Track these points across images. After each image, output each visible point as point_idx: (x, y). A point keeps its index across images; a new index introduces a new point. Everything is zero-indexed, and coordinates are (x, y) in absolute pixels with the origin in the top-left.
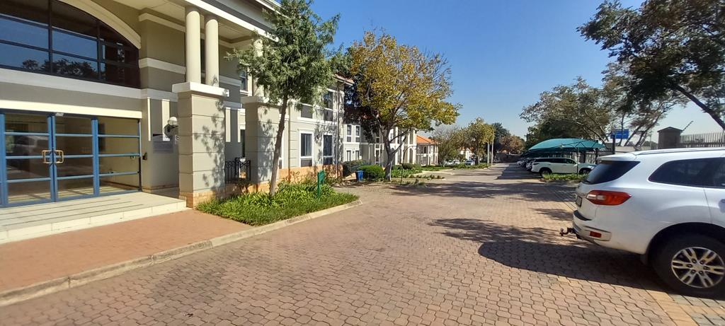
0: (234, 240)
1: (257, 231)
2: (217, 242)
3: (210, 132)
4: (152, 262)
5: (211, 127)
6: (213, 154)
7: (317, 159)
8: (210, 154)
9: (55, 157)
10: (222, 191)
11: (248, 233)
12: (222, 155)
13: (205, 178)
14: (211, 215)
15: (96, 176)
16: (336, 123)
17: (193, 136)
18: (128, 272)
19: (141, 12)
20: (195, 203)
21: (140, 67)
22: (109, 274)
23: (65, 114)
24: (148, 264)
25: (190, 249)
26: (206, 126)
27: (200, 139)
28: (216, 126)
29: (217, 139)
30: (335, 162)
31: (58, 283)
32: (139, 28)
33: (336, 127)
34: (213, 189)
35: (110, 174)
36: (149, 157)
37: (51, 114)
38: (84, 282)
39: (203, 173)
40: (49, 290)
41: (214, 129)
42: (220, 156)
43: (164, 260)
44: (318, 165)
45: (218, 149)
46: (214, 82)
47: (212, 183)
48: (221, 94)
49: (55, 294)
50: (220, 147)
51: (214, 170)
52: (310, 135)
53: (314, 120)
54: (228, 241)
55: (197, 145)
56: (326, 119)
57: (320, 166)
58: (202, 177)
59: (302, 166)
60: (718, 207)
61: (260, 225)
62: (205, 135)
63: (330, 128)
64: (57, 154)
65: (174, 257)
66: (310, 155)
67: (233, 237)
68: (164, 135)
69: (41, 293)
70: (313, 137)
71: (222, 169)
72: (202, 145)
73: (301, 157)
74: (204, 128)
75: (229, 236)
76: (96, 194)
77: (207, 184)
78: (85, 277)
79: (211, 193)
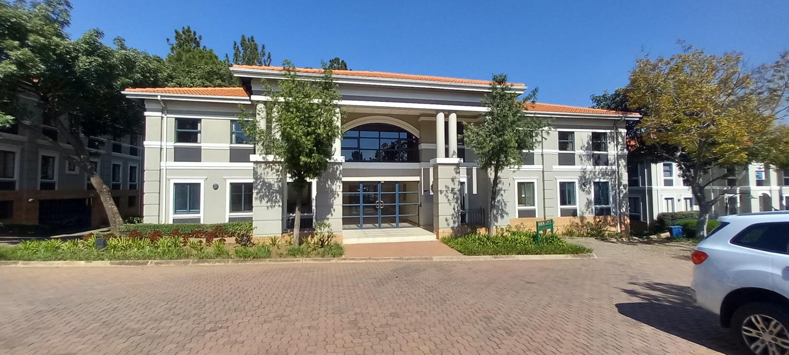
0: (447, 260)
1: (465, 258)
2: (436, 259)
3: (450, 189)
4: (401, 261)
5: (451, 186)
6: (452, 204)
7: (584, 209)
8: (450, 204)
9: (381, 204)
10: (458, 231)
11: (458, 258)
12: (458, 205)
13: (447, 220)
14: (446, 245)
15: (397, 215)
16: (614, 167)
17: (439, 193)
18: (391, 262)
19: (419, 116)
20: (440, 237)
21: (419, 149)
22: (384, 261)
23: (385, 182)
24: (399, 261)
25: (420, 259)
26: (447, 185)
27: (443, 194)
28: (454, 184)
29: (455, 194)
30: (616, 213)
31: (367, 259)
32: (418, 126)
33: (613, 172)
34: (453, 228)
35: (408, 215)
36: (422, 205)
37: (380, 182)
38: (375, 261)
39: (446, 217)
40: (364, 261)
41: (453, 187)
42: (457, 205)
43: (406, 261)
44: (586, 215)
45: (455, 200)
46: (453, 154)
47: (451, 225)
48: (457, 162)
49: (365, 263)
50: (457, 199)
51: (453, 215)
52: (574, 183)
53: (577, 167)
54: (443, 260)
55: (441, 198)
56: (596, 163)
57: (590, 217)
58: (445, 219)
59: (561, 216)
60: (781, 275)
61: (469, 255)
62: (446, 191)
63: (604, 174)
64: (381, 203)
65: (411, 261)
66: (575, 204)
67: (447, 258)
68: (431, 191)
69: (361, 261)
70: (577, 186)
71: (459, 215)
72: (445, 198)
73: (560, 207)
74: (446, 187)
75: (445, 257)
76: (397, 227)
77: (448, 224)
78: (376, 259)
79: (451, 231)
